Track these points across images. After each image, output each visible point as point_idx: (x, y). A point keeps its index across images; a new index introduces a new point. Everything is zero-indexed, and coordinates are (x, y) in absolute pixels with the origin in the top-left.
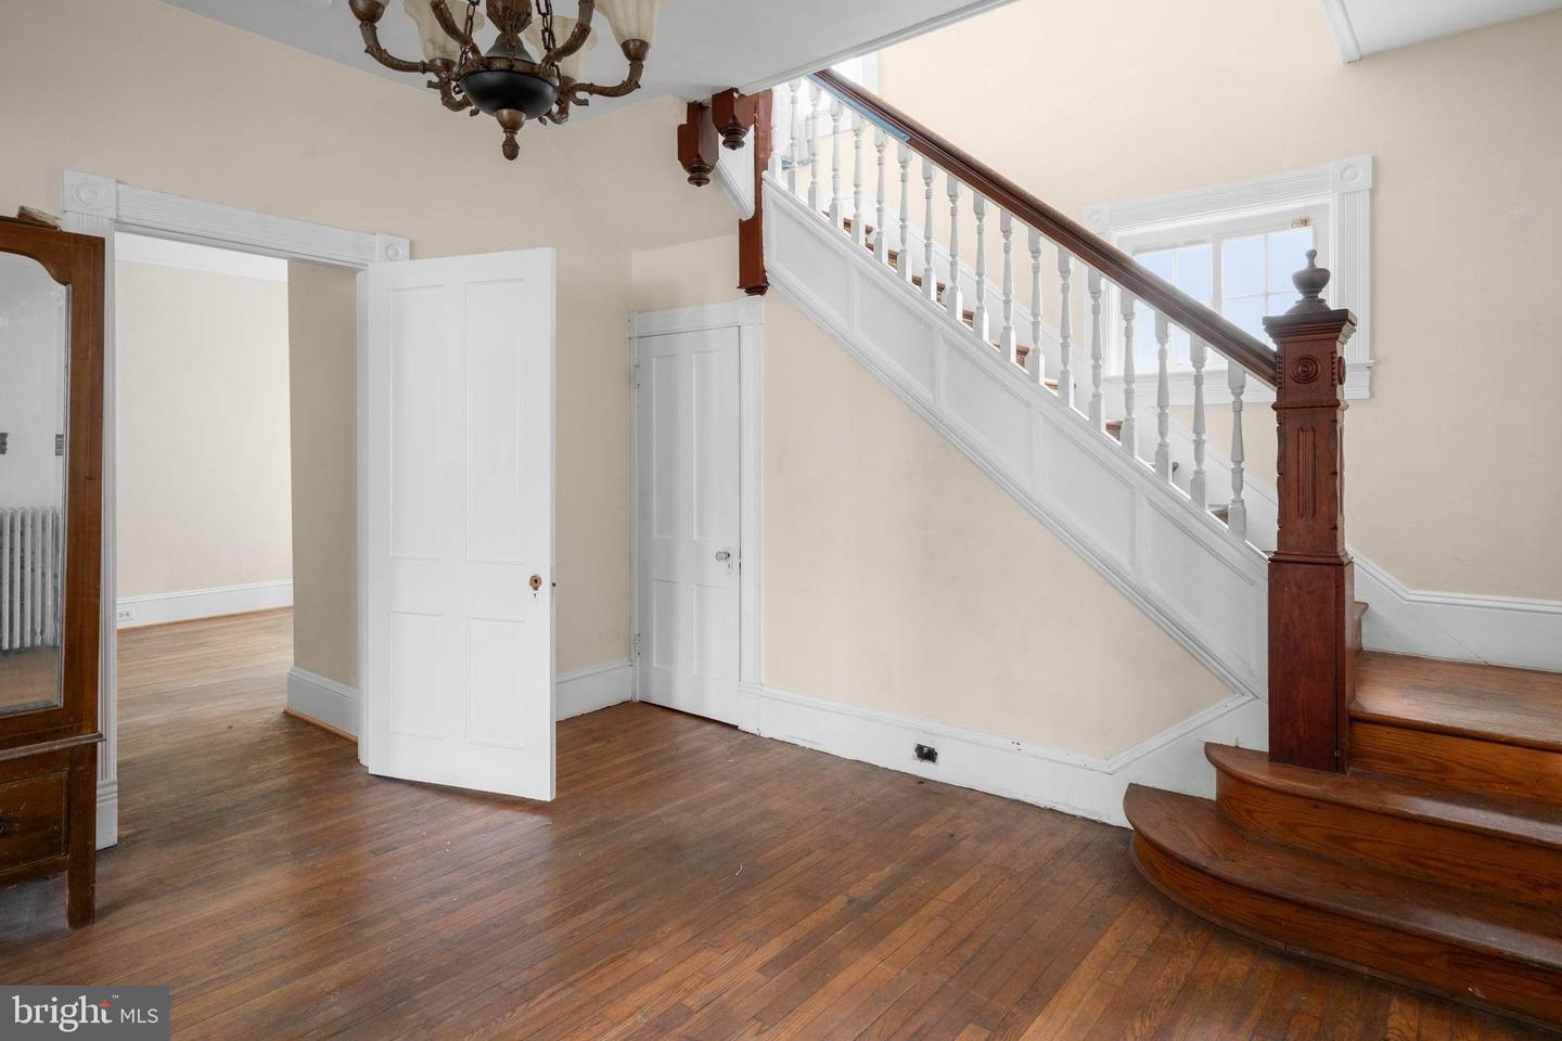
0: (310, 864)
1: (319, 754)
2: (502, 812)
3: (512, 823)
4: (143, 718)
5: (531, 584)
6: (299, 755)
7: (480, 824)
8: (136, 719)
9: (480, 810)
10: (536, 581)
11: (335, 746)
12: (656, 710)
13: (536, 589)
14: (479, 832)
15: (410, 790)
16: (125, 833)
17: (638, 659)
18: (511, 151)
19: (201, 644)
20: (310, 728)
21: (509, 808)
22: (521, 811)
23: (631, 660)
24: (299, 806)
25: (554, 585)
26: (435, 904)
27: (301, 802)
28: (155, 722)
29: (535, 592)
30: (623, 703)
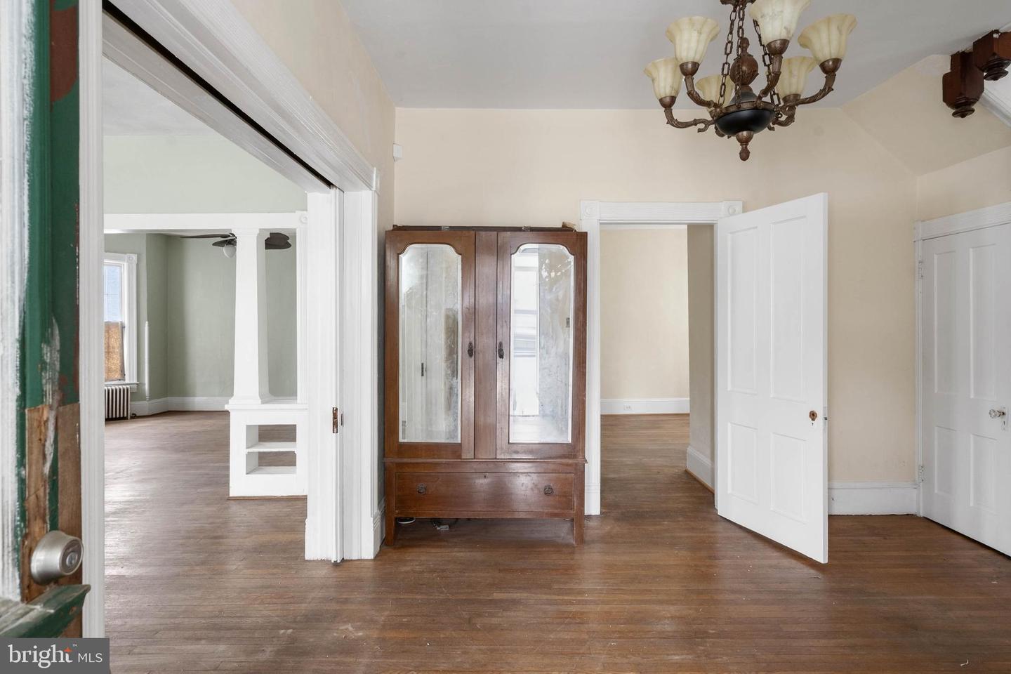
0: (676, 552)
1: (695, 497)
2: (789, 560)
3: (793, 568)
4: (624, 459)
5: (810, 416)
6: (687, 494)
7: (774, 562)
8: (621, 459)
9: (776, 554)
10: (813, 415)
11: (705, 495)
12: (936, 526)
13: (813, 420)
14: (771, 567)
15: (738, 530)
16: (604, 511)
17: (921, 485)
18: (745, 155)
19: (659, 428)
20: (695, 482)
21: (795, 559)
22: (803, 564)
23: (916, 484)
24: (679, 521)
25: (826, 419)
26: (732, 597)
27: (680, 519)
28: (628, 463)
29: (813, 422)
30: (908, 515)
